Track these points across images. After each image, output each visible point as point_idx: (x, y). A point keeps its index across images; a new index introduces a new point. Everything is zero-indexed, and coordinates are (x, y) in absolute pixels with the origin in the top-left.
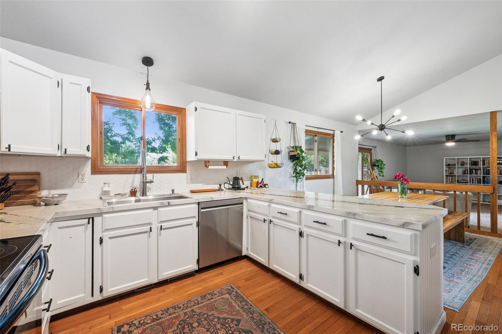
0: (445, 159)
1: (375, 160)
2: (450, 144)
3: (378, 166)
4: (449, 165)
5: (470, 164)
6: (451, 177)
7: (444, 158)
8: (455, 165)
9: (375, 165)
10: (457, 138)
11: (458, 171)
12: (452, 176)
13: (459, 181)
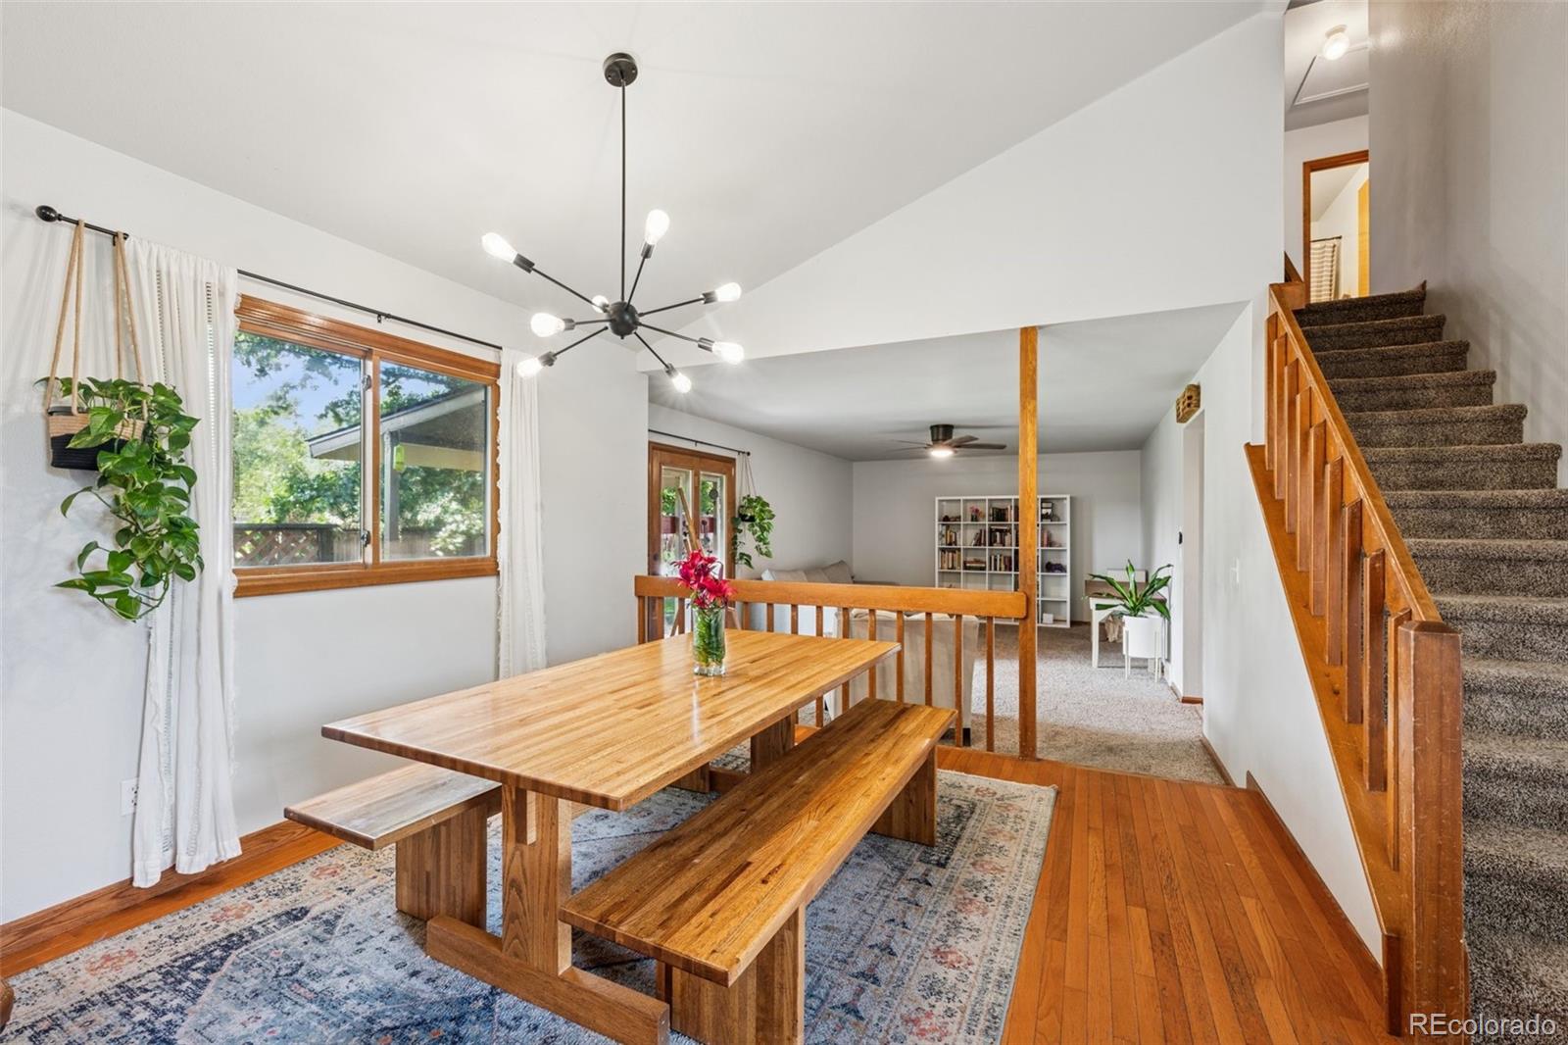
0: (940, 501)
1: (744, 498)
2: (942, 454)
3: (752, 519)
4: (946, 519)
5: (989, 515)
6: (950, 554)
7: (937, 499)
8: (959, 517)
9: (743, 518)
10: (957, 435)
11: (966, 537)
12: (953, 551)
13: (968, 565)
